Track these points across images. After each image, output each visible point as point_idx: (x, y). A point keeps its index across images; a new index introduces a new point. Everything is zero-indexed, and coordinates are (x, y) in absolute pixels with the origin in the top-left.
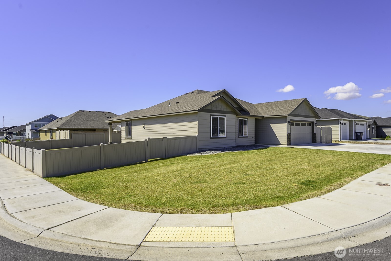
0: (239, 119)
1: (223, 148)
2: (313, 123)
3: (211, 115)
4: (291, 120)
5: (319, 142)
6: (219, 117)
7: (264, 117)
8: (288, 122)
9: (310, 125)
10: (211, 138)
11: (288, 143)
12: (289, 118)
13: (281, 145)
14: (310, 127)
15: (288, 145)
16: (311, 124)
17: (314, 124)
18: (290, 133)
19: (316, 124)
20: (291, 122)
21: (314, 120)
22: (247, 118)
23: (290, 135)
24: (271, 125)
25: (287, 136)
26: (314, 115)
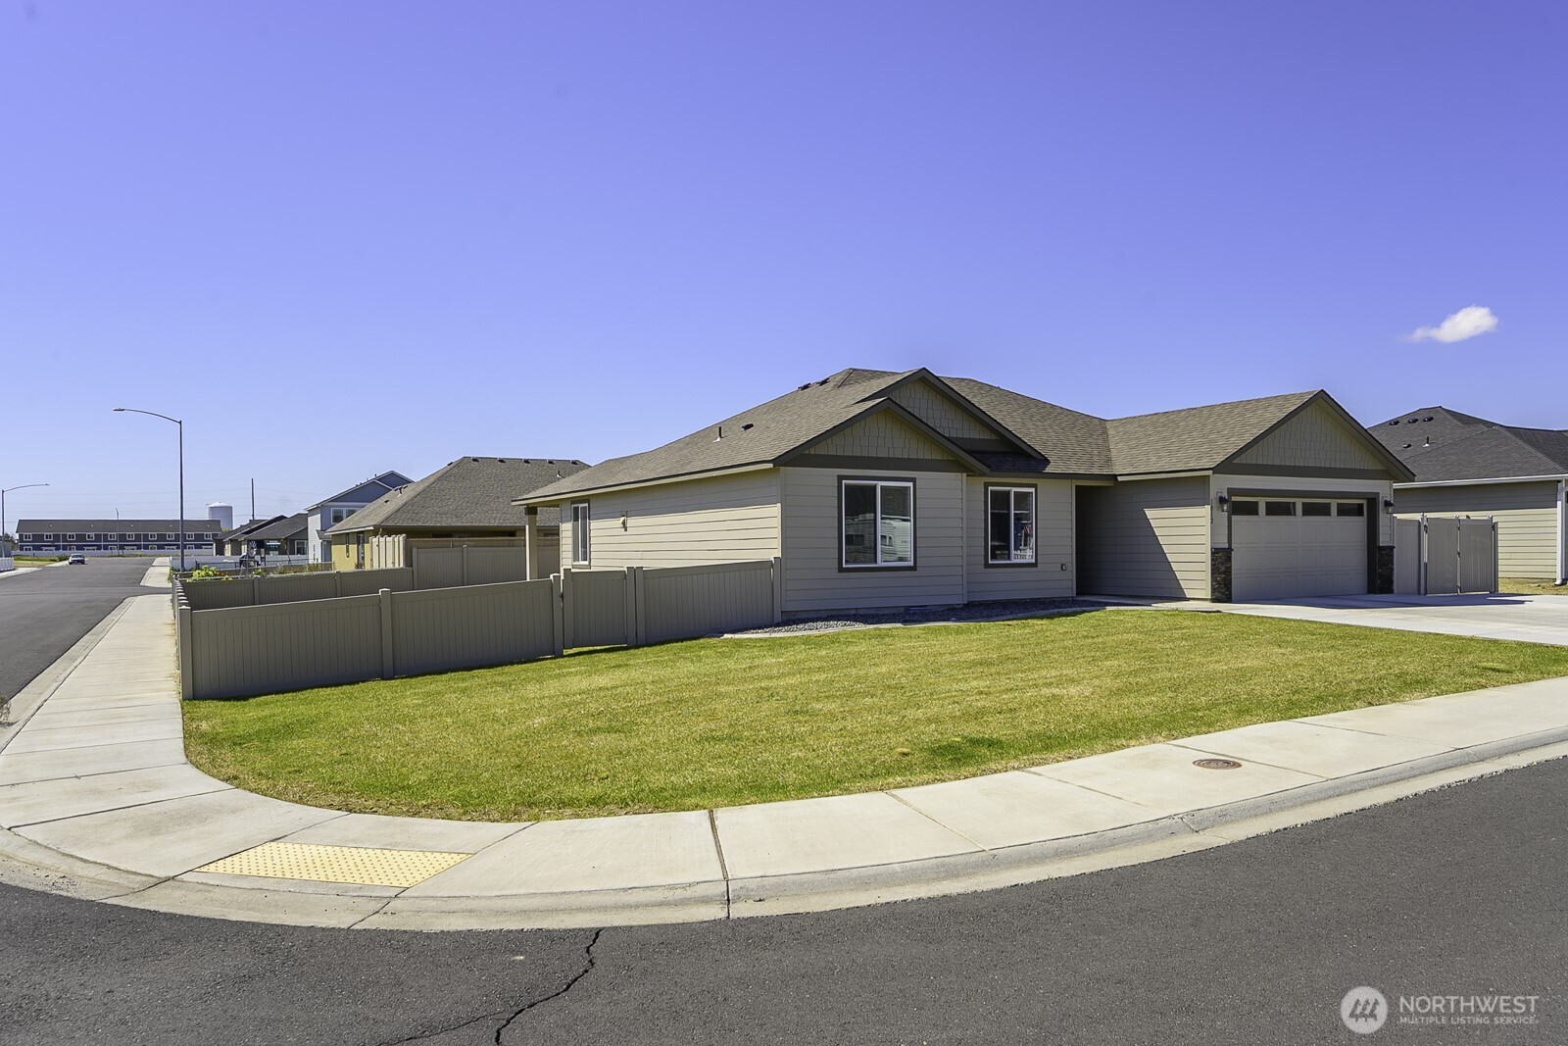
0: (990, 488)
1: (902, 610)
2: (1372, 500)
3: (840, 478)
4: (1232, 492)
5: (1416, 590)
6: (880, 484)
7: (1120, 479)
8: (1216, 503)
9: (1357, 511)
10: (841, 570)
11: (1213, 590)
12: (1221, 484)
13: (1189, 599)
14: (1357, 525)
15: (1214, 600)
16: (1362, 505)
17: (1381, 506)
18: (1230, 549)
19: (1387, 504)
20: (1234, 499)
21: (1384, 489)
22: (1035, 486)
23: (1230, 557)
24: (1150, 513)
25: (1212, 560)
26: (1379, 467)
